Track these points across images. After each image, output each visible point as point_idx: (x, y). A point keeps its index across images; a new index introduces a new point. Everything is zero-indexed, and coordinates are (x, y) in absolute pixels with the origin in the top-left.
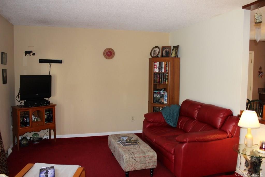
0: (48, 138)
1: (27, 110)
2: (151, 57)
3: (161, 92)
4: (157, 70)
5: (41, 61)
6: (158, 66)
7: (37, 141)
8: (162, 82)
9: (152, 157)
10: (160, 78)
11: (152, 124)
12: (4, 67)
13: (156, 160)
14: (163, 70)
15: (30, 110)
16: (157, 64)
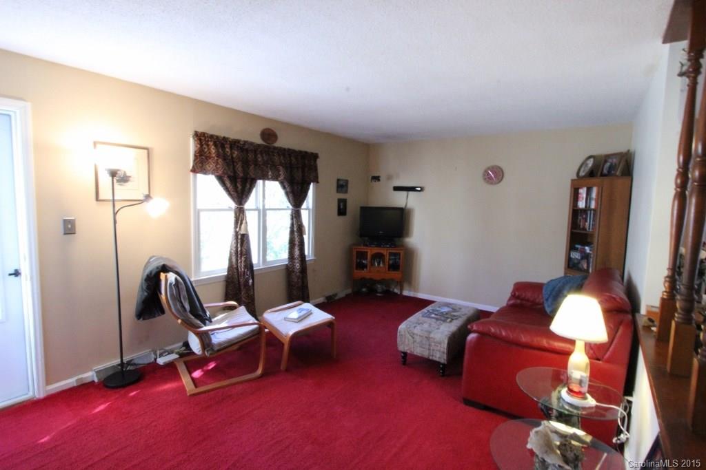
0: (399, 293)
1: (365, 250)
2: (575, 177)
3: (587, 248)
4: (582, 204)
5: (397, 189)
6: (585, 196)
7: (380, 293)
8: (589, 229)
9: (440, 343)
10: (586, 221)
11: (519, 301)
12: (342, 196)
13: (445, 351)
14: (593, 205)
15: (369, 251)
16: (583, 192)
